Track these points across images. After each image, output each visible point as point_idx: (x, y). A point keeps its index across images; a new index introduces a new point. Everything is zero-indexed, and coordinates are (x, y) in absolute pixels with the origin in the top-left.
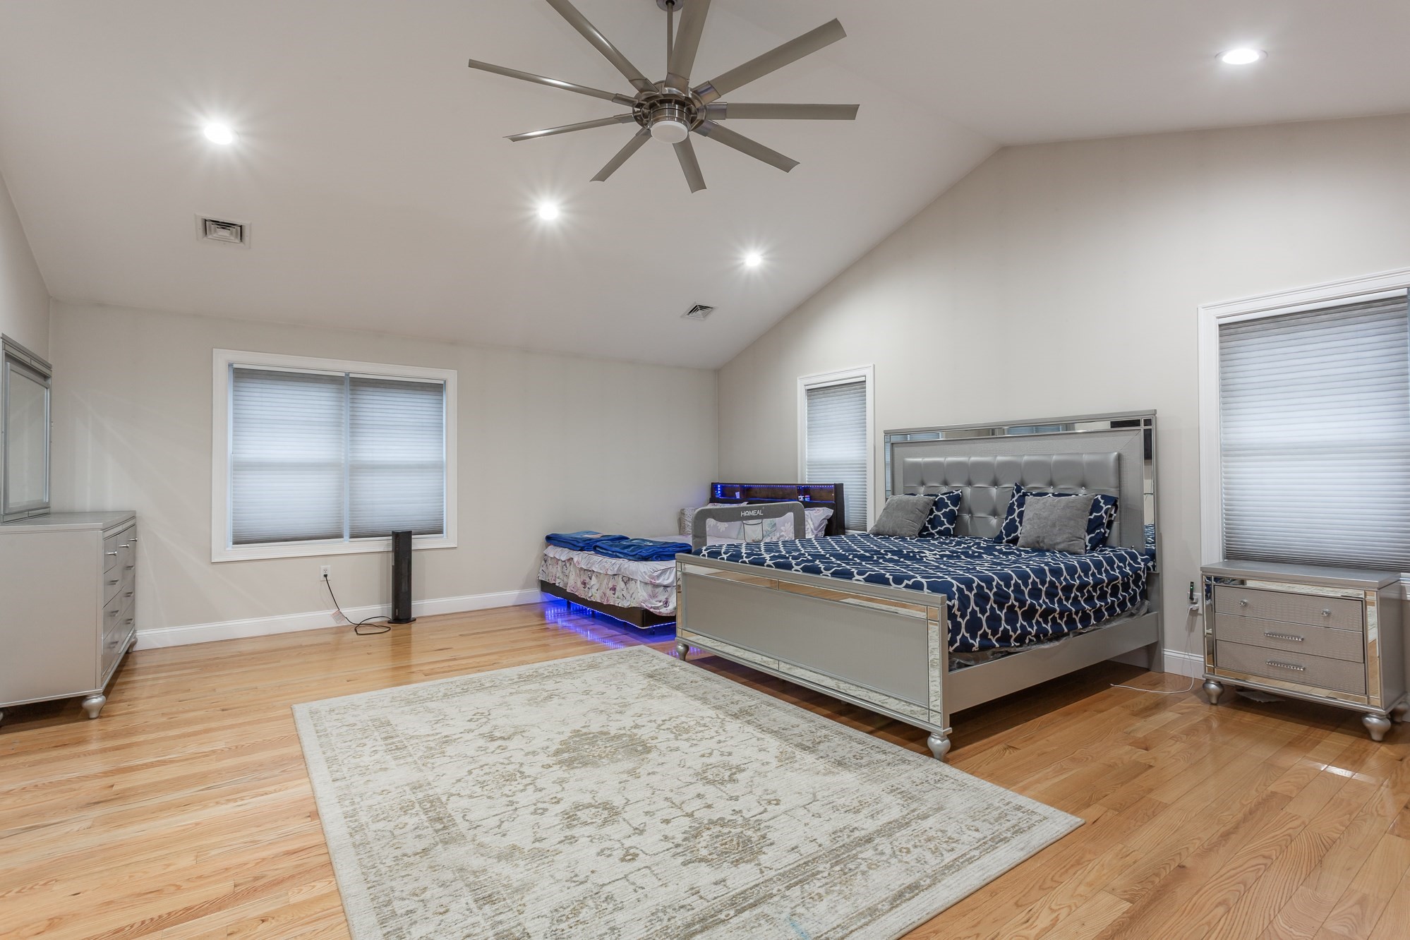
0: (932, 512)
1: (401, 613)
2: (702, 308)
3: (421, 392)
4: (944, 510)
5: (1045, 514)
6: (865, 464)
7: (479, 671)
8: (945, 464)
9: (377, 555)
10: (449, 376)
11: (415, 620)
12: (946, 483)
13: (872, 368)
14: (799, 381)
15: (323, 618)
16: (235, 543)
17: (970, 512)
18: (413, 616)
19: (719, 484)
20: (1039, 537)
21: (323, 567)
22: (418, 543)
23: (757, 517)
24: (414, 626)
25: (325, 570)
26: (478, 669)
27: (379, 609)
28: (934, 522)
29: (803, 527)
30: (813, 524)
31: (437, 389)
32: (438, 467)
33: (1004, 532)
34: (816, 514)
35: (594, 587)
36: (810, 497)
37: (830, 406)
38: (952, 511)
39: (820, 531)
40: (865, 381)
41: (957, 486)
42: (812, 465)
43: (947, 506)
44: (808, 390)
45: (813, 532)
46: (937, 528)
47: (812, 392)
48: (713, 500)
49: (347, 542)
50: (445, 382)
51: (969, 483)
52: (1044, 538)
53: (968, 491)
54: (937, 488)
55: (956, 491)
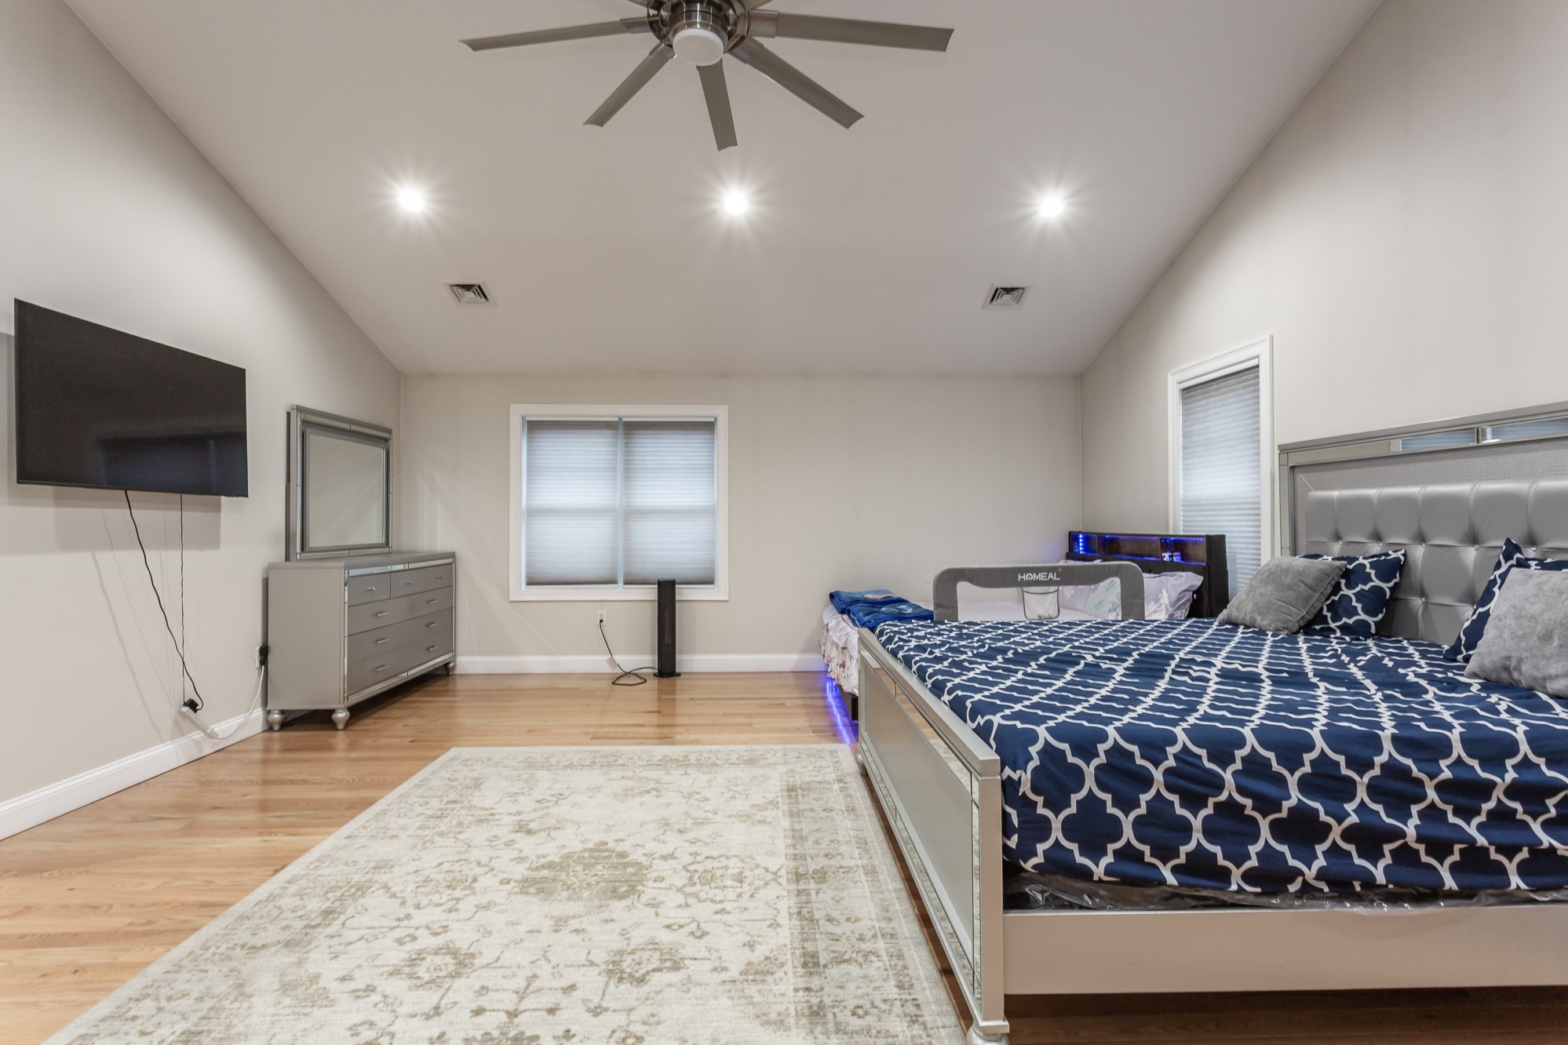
0: (1337, 588)
1: (667, 668)
2: (1008, 291)
3: (691, 432)
4: (1360, 587)
5: (1535, 608)
6: (1259, 503)
7: (642, 744)
8: (1375, 499)
9: (642, 604)
10: (719, 412)
11: (679, 675)
12: (1377, 537)
13: (1268, 342)
14: (1170, 377)
15: (597, 663)
16: (529, 583)
17: (1423, 594)
18: (677, 670)
19: (1080, 532)
20: (1509, 658)
21: (599, 612)
22: (683, 593)
23: (1050, 583)
24: (678, 681)
25: (601, 615)
26: (642, 741)
27: (646, 660)
28: (1339, 608)
29: (1138, 601)
30: (1169, 598)
31: (709, 427)
32: (709, 512)
33: (1463, 638)
34: (1174, 583)
35: (834, 660)
37: (1211, 412)
38: (1378, 590)
39: (1178, 608)
40: (1258, 366)
41: (1398, 543)
42: (1191, 505)
43: (1367, 579)
44: (1183, 389)
45: (1167, 610)
46: (1341, 620)
47: (1188, 392)
48: (1071, 555)
49: (621, 589)
50: (716, 419)
51: (1421, 538)
52: (1520, 661)
53: (1418, 552)
54: (1361, 545)
55: (1395, 551)
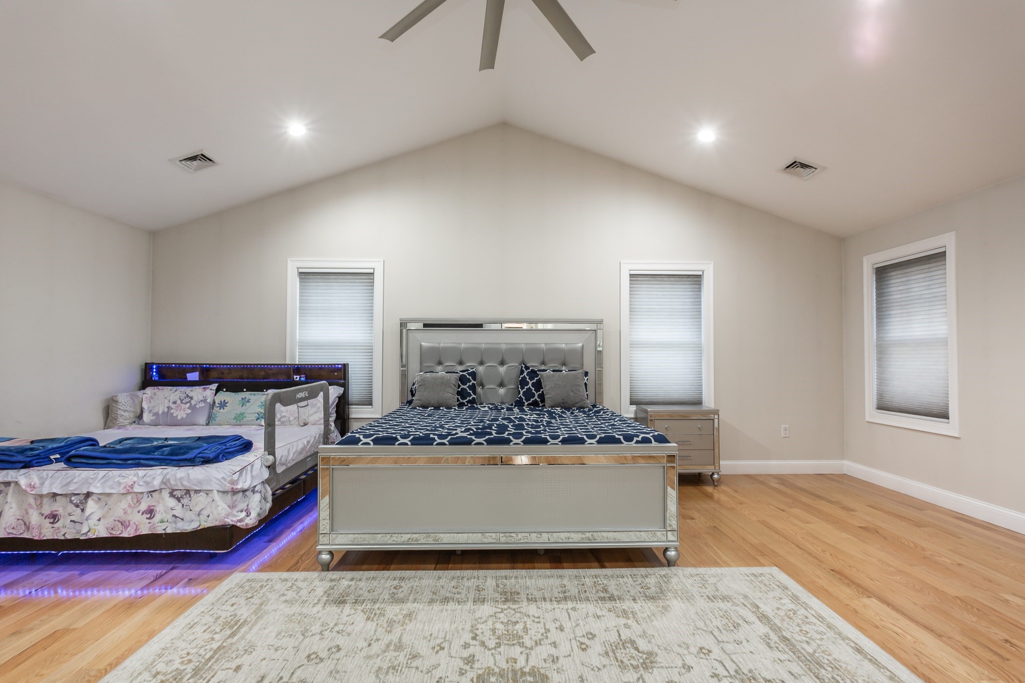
0: (458, 386)
4: (468, 384)
6: (372, 346)
8: (462, 348)
12: (461, 363)
13: (380, 262)
14: (289, 263)
17: (482, 384)
19: (153, 364)
23: (305, 399)
28: (463, 394)
36: (306, 377)
38: (473, 384)
40: (372, 273)
41: (470, 364)
42: (304, 345)
43: (470, 381)
44: (301, 273)
46: (467, 399)
47: (304, 276)
48: (148, 383)
51: (481, 363)
53: (481, 369)
54: (453, 367)
55: (472, 369)
